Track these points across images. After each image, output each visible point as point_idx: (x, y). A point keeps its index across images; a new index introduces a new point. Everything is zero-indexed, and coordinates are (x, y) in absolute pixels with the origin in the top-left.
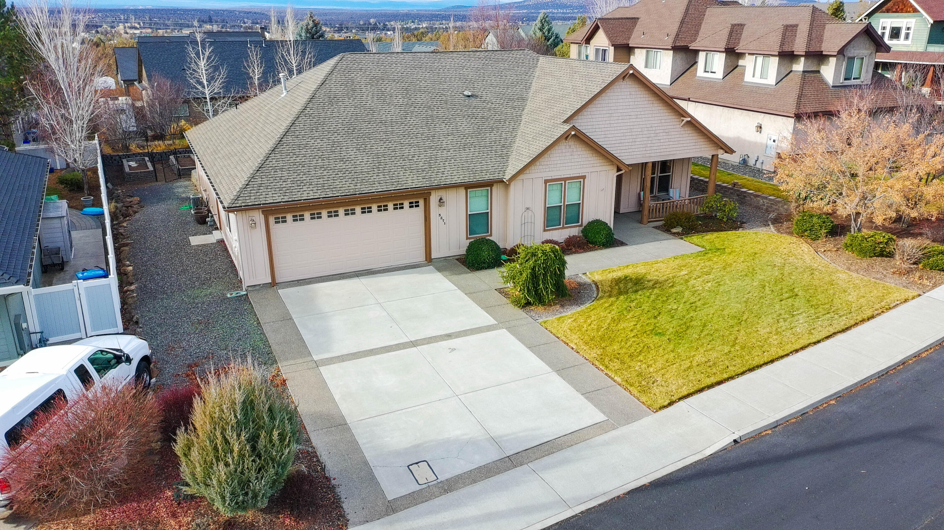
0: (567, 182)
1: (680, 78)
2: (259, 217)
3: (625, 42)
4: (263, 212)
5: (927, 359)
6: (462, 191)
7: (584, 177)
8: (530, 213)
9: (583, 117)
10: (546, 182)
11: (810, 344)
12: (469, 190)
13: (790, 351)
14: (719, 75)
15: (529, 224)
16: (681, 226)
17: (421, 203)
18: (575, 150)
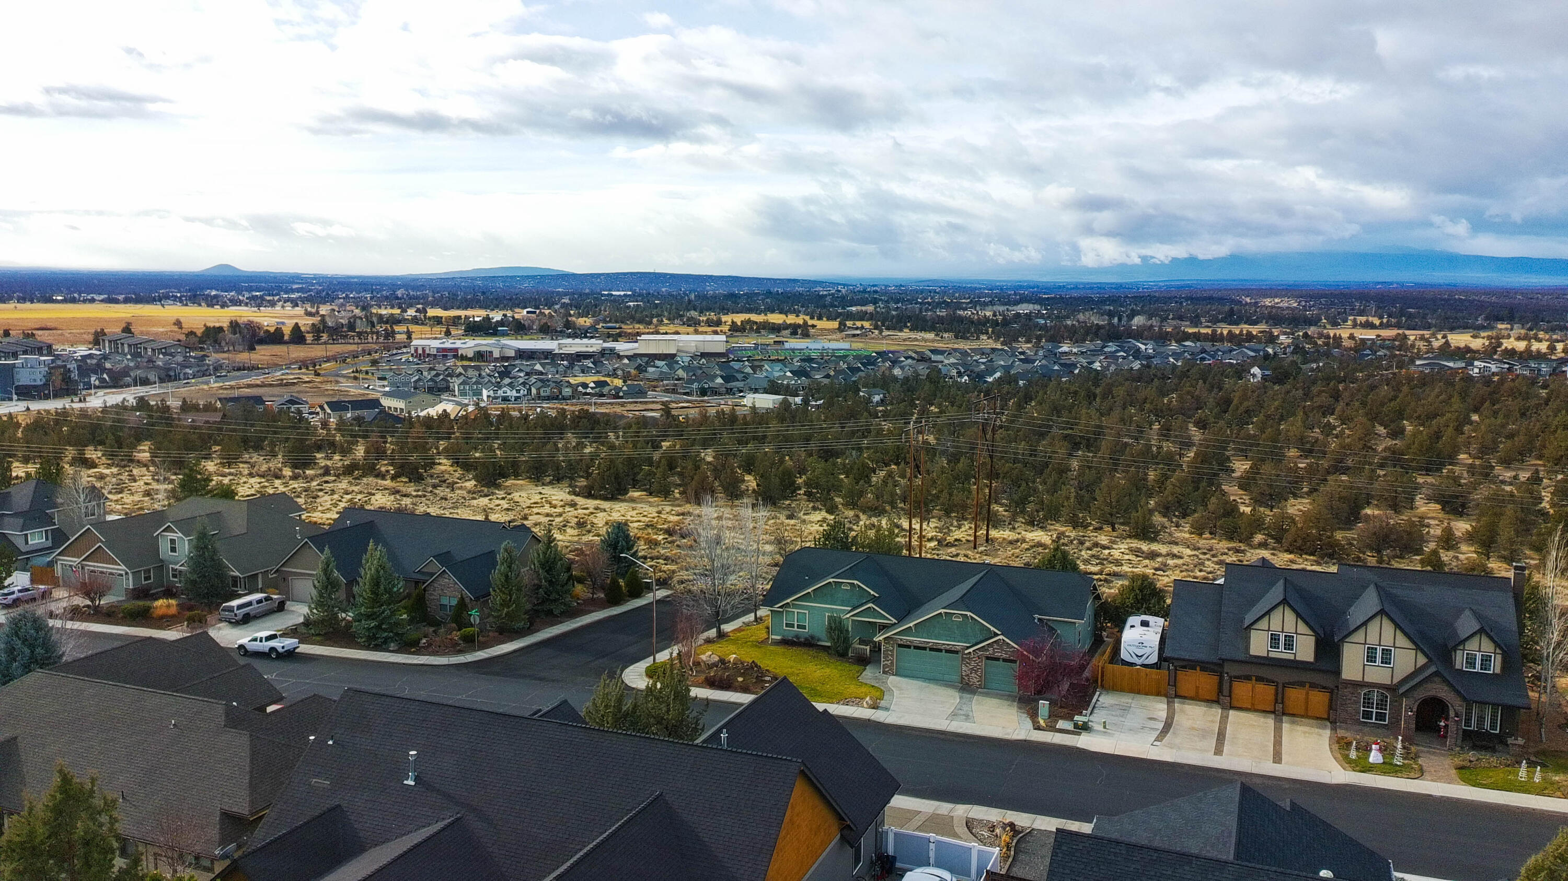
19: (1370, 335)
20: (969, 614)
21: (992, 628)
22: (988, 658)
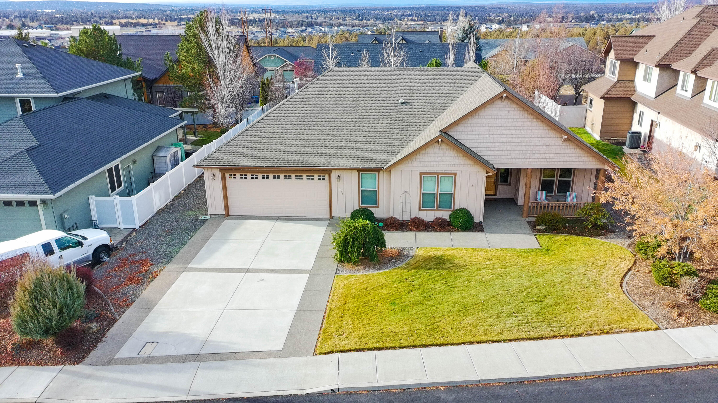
0: (440, 176)
1: (665, 93)
2: (218, 173)
3: (630, 57)
4: (220, 170)
5: (578, 383)
6: (356, 173)
7: (455, 174)
8: (407, 195)
9: (463, 128)
10: (421, 174)
11: (490, 341)
12: (361, 173)
13: (464, 341)
14: (689, 94)
15: (407, 203)
16: (545, 225)
17: (327, 177)
18: (447, 153)
19: (413, 23)
20: (276, 55)
21: (285, 60)
22: (284, 71)
